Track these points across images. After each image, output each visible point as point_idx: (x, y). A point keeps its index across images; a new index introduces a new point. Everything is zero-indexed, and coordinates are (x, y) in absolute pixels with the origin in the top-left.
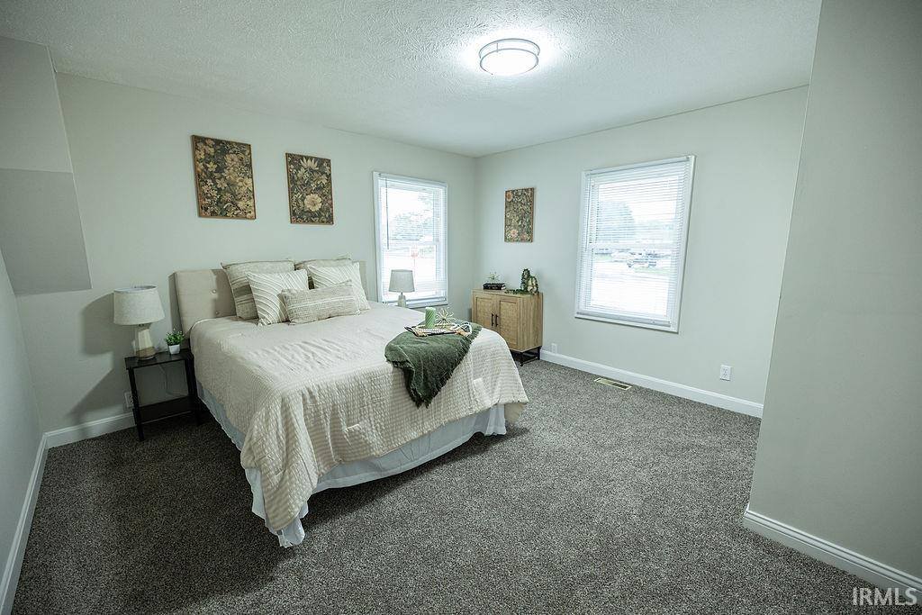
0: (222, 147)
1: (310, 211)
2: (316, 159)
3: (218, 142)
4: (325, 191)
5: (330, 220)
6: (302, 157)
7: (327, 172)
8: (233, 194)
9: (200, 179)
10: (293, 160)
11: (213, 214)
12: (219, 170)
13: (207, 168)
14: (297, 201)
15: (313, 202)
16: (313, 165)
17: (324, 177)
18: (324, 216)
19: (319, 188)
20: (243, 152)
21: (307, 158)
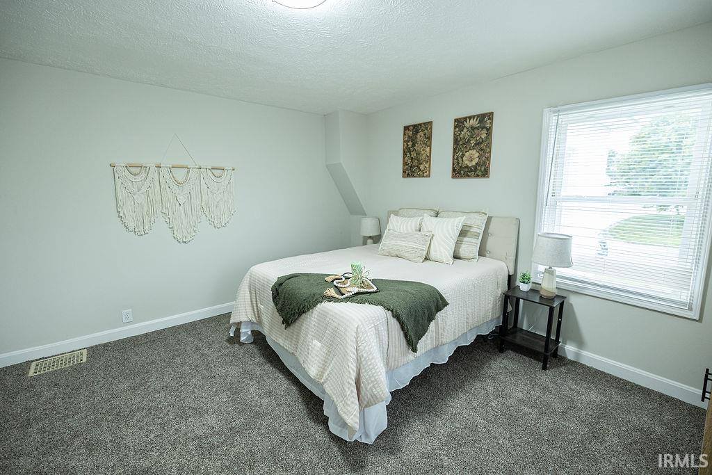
0: (416, 128)
1: (467, 167)
2: (478, 116)
3: (415, 126)
4: (484, 147)
5: (485, 174)
6: (465, 119)
7: (488, 125)
8: (419, 161)
9: (405, 154)
10: (459, 123)
11: (408, 175)
12: (413, 145)
13: (408, 145)
14: (457, 159)
15: (471, 158)
16: (473, 122)
17: (484, 131)
18: (481, 170)
19: (478, 144)
20: (426, 129)
21: (470, 118)
